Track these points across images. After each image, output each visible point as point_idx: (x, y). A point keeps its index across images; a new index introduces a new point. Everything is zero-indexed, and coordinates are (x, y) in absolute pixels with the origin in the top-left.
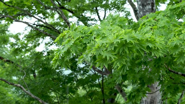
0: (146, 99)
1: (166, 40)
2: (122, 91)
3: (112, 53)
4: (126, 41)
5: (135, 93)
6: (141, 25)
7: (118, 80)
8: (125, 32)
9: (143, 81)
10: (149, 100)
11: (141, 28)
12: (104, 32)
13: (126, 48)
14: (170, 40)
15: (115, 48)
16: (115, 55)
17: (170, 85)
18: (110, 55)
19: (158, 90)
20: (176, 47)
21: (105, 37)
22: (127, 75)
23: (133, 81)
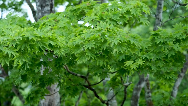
0: (44, 102)
1: (67, 40)
2: (19, 94)
3: (13, 49)
4: (28, 38)
5: (34, 95)
6: (41, 25)
7: (17, 81)
8: (27, 29)
9: (43, 81)
10: (47, 103)
11: (41, 28)
12: (4, 31)
13: (28, 45)
14: (71, 40)
15: (17, 45)
16: (17, 52)
17: (70, 87)
18: (12, 51)
19: (57, 92)
20: (77, 47)
21: (5, 35)
22: (26, 75)
23: (33, 81)
